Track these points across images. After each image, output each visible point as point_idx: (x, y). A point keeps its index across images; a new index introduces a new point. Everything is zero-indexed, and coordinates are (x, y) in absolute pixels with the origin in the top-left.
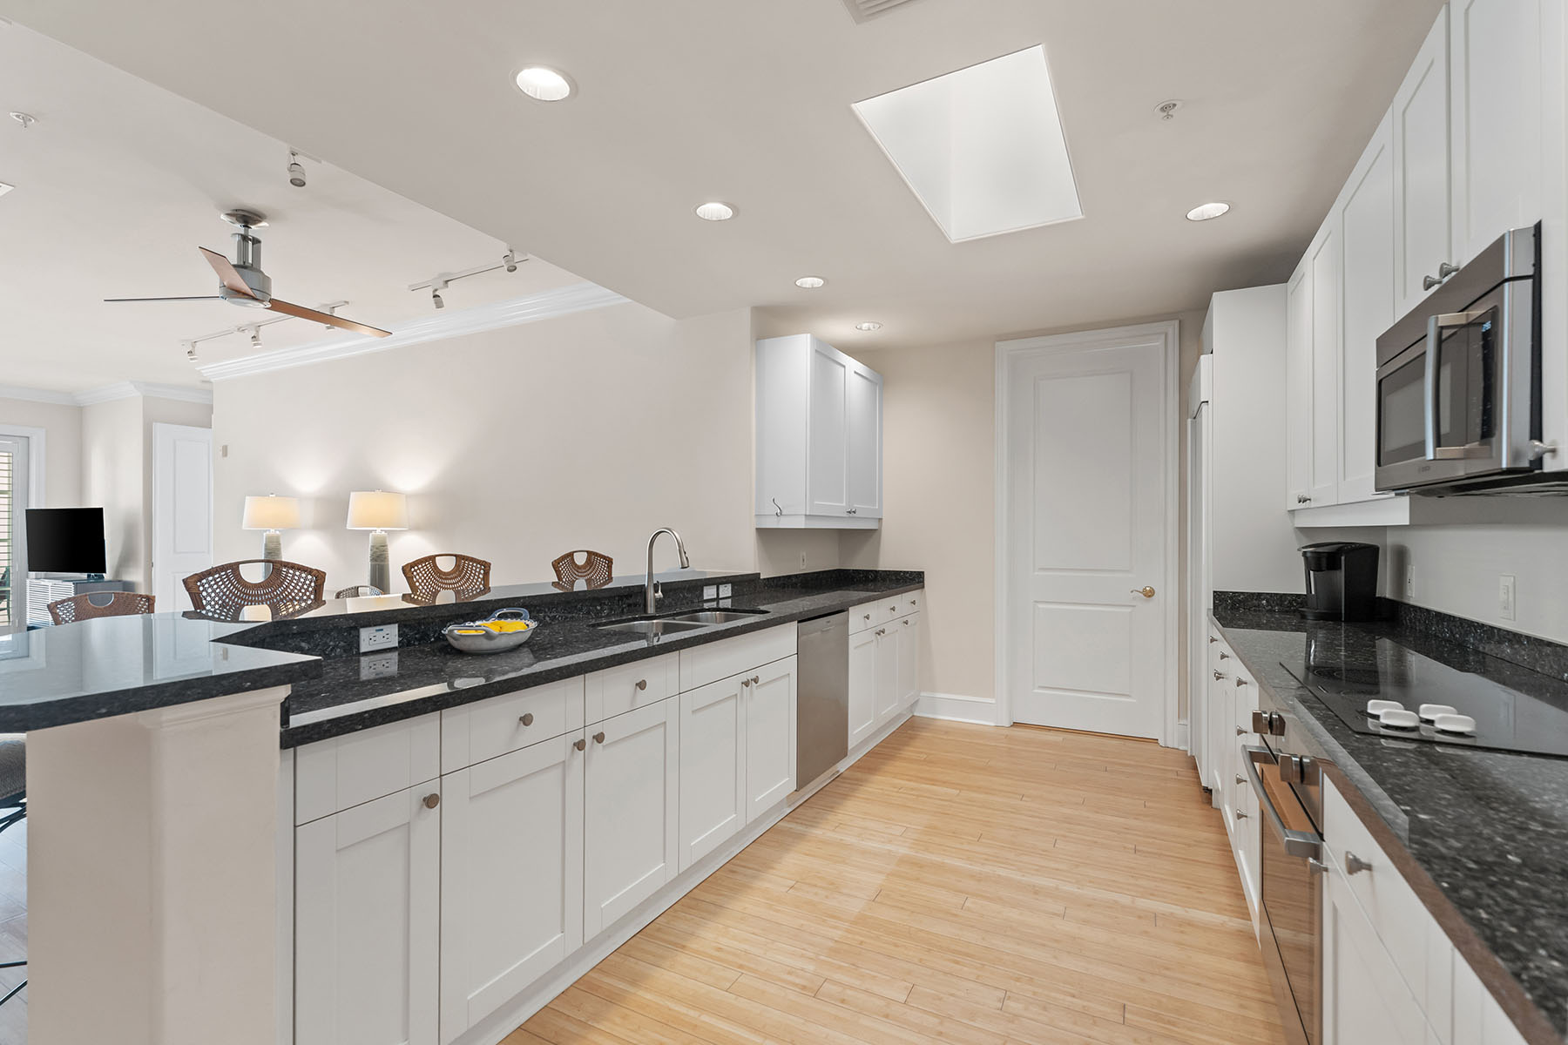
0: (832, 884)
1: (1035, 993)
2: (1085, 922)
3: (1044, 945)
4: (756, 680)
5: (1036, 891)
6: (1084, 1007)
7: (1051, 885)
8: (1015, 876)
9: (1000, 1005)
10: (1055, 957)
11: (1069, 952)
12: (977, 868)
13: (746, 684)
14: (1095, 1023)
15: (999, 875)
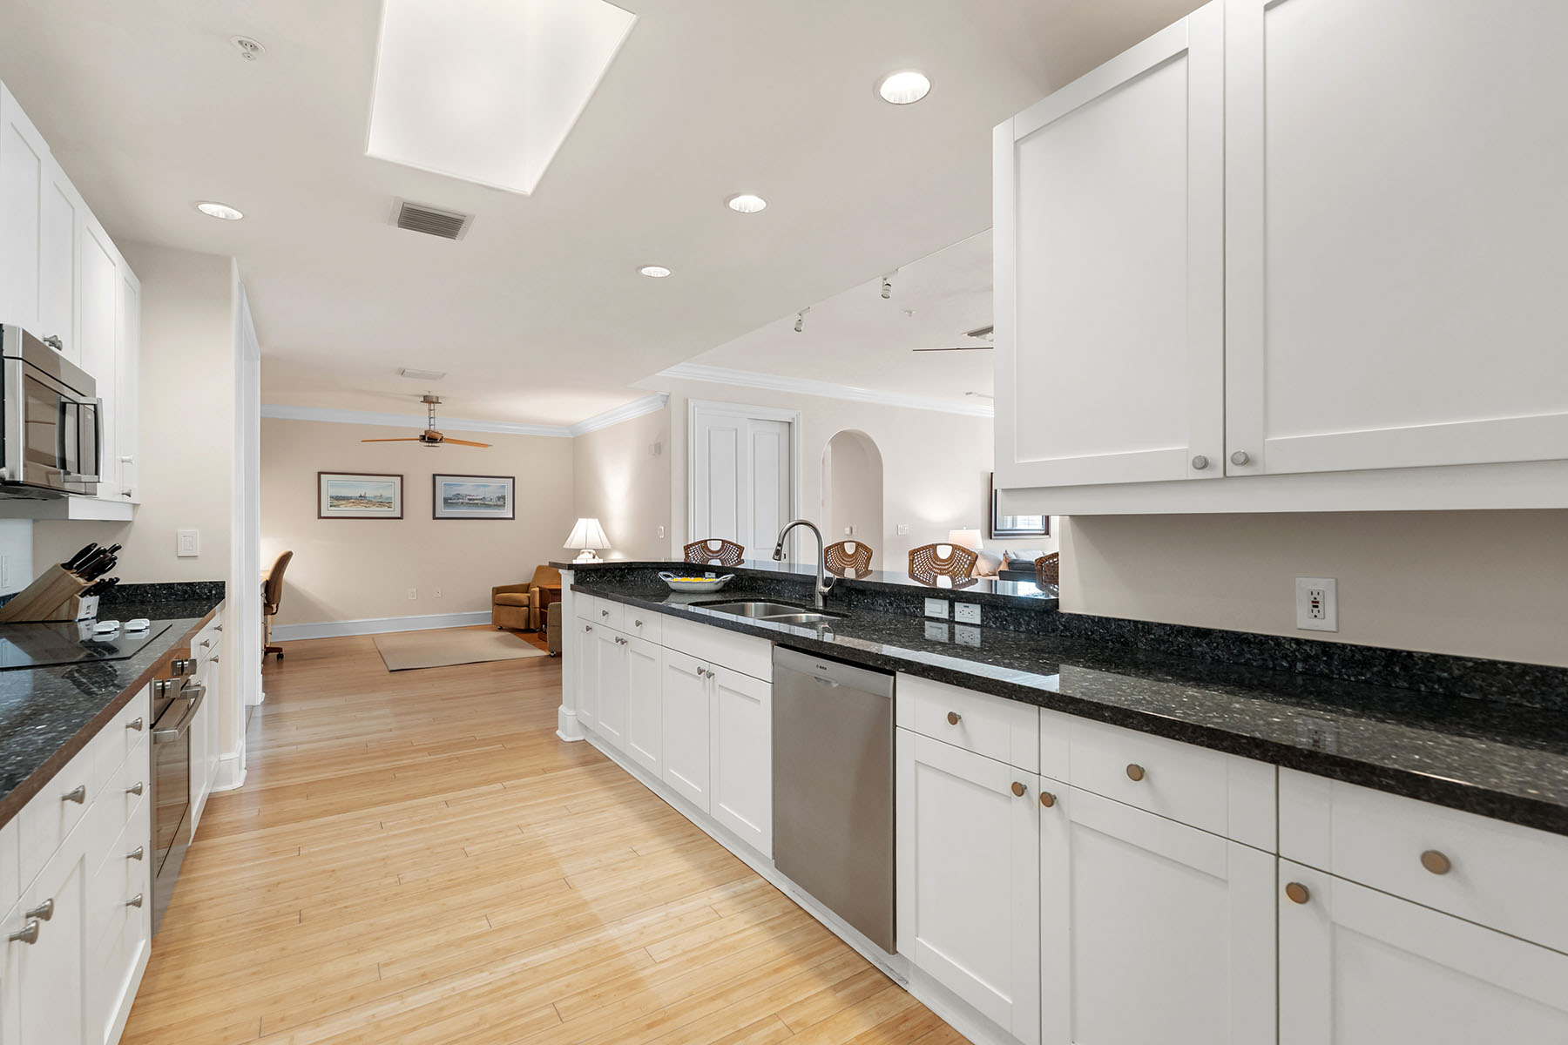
0: (614, 870)
1: (378, 894)
2: (351, 975)
3: (387, 929)
4: (710, 675)
5: (426, 979)
6: (335, 905)
7: (410, 999)
8: (461, 984)
9: (400, 876)
10: (371, 925)
11: (360, 935)
12: (514, 964)
13: (700, 672)
14: (324, 900)
15: (482, 972)
